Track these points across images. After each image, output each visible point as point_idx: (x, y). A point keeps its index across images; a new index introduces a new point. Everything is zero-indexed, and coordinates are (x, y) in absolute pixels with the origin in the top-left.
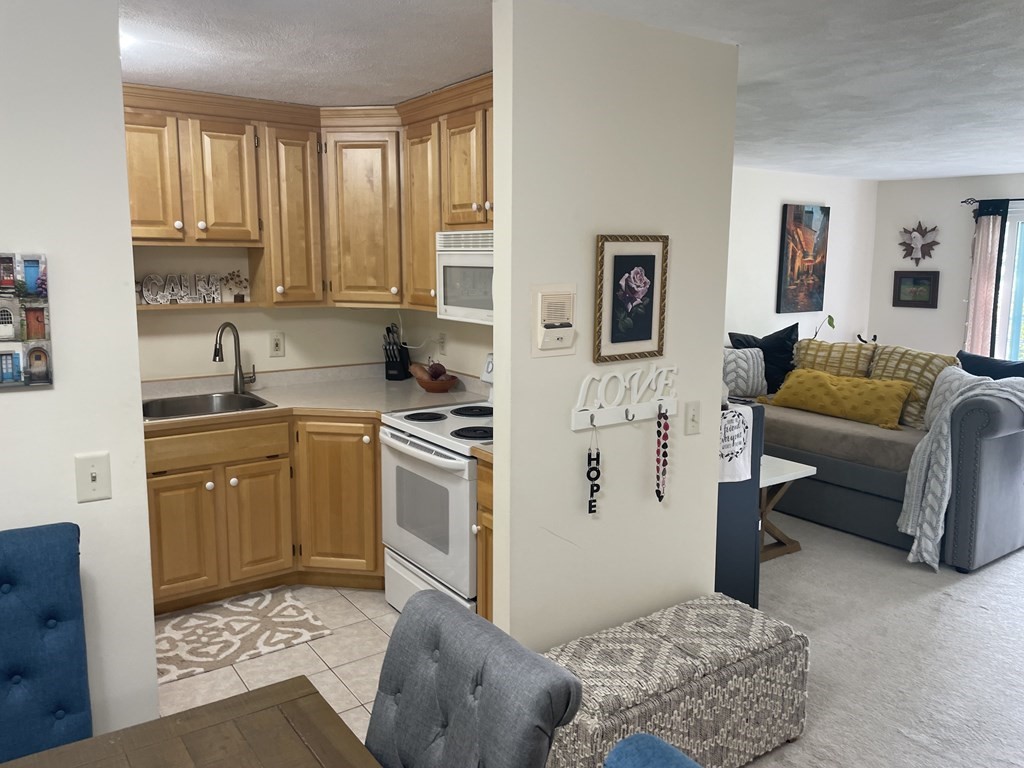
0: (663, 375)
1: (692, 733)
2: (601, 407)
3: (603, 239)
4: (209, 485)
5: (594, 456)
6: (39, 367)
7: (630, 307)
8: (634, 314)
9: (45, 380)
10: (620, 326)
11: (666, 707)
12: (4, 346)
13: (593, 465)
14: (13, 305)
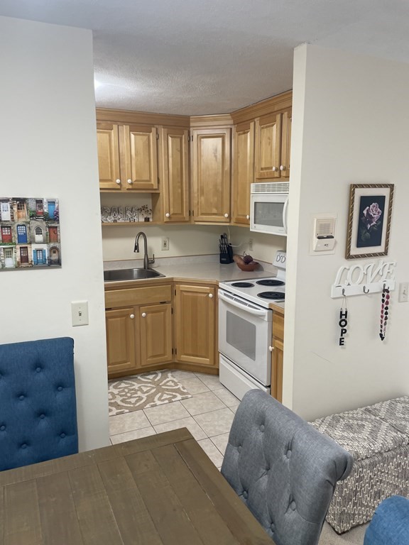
0: (387, 267)
1: (400, 476)
2: (349, 285)
3: (354, 186)
4: (132, 316)
5: (344, 313)
6: (55, 257)
7: (369, 226)
8: (371, 231)
9: (57, 263)
10: (363, 238)
11: (385, 460)
12: (38, 245)
13: (343, 318)
14: (43, 225)
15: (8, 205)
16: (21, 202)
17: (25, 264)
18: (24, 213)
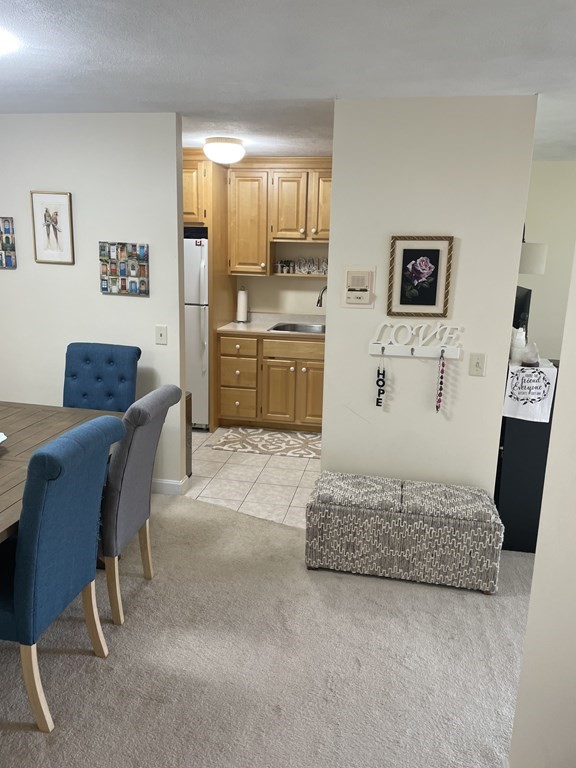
0: (448, 331)
2: (391, 343)
3: (395, 239)
4: (292, 368)
5: (381, 372)
6: (143, 288)
7: (416, 283)
8: (420, 287)
9: (146, 293)
10: (407, 294)
12: (133, 279)
13: (381, 377)
14: (136, 263)
15: (115, 247)
16: (123, 246)
17: (124, 292)
18: (124, 254)
